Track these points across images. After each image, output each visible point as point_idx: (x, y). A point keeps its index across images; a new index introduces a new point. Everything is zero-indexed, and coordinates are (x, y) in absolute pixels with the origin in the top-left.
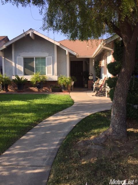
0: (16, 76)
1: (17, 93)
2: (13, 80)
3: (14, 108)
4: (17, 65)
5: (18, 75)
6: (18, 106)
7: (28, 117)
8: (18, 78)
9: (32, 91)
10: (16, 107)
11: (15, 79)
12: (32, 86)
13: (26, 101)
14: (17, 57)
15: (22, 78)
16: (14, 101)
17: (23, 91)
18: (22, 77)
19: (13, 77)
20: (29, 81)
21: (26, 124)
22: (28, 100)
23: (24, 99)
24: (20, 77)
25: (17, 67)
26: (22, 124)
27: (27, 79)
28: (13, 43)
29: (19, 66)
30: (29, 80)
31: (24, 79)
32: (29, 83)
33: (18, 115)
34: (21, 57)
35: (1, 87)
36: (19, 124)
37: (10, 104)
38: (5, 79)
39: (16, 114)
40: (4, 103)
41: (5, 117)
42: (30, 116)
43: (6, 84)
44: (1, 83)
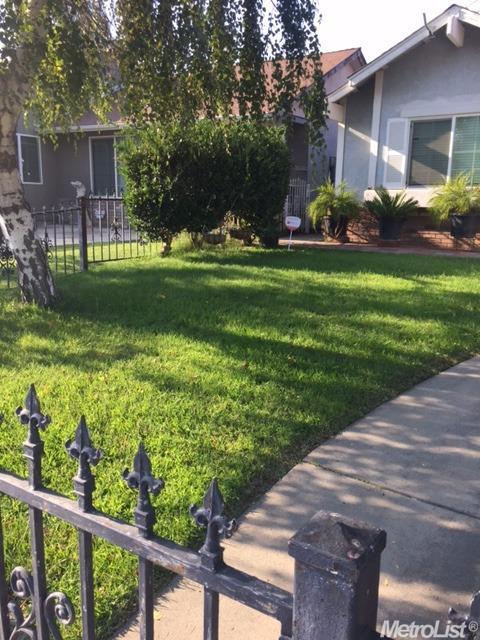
0: (381, 190)
1: (376, 249)
2: (368, 202)
3: (370, 299)
4: (385, 148)
5: (385, 185)
6: (383, 292)
7: (417, 336)
8: (386, 197)
9: (429, 245)
10: (374, 296)
11: (376, 199)
12: (431, 227)
13: (408, 279)
15: (397, 197)
16: (367, 275)
17: (398, 245)
18: (399, 192)
19: (367, 192)
20: (423, 210)
21: (411, 356)
22: (415, 277)
23: (403, 271)
24: (392, 193)
26: (398, 353)
27: (416, 202)
30: (423, 203)
31: (406, 200)
32: (422, 214)
33: (384, 324)
34: (402, 120)
35: (326, 226)
36: (386, 353)
37: (354, 282)
38: (340, 199)
39: (375, 317)
40: (336, 280)
41: (341, 323)
42: (423, 332)
43: (342, 216)
44: (329, 213)
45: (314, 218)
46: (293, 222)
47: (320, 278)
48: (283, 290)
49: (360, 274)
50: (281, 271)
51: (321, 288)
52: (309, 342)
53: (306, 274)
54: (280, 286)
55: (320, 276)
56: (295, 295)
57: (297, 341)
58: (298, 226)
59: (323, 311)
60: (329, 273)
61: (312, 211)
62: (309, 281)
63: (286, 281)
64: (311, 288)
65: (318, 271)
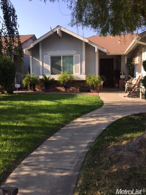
0: (44, 75)
1: (44, 93)
2: (41, 79)
3: (42, 108)
4: (44, 64)
5: (45, 74)
6: (46, 106)
7: (55, 118)
8: (46, 78)
9: (59, 91)
10: (43, 107)
11: (43, 78)
12: (59, 86)
13: (53, 101)
14: (45, 56)
15: (49, 78)
16: (41, 101)
17: (51, 91)
18: (49, 76)
19: (40, 76)
21: (54, 125)
22: (55, 101)
23: (51, 99)
24: (47, 77)
25: (45, 67)
26: (49, 124)
27: (54, 79)
28: (40, 41)
29: (46, 65)
30: (56, 79)
31: (51, 78)
32: (56, 82)
33: (46, 116)
34: (48, 56)
35: (29, 87)
36: (46, 124)
37: (37, 103)
38: (32, 78)
39: (43, 114)
40: (32, 103)
41: (33, 117)
42: (57, 117)
43: (34, 83)
44: (29, 83)
45: (25, 84)
46: (18, 86)
47: (27, 103)
48: (14, 108)
49: (39, 101)
50: (14, 102)
51: (27, 106)
52: (22, 124)
53: (22, 102)
54: (13, 107)
55: (27, 102)
56: (18, 110)
57: (18, 125)
58: (19, 87)
59: (27, 114)
60: (30, 101)
61: (24, 82)
62: (23, 104)
63: (15, 105)
64: (24, 107)
65: (26, 101)
